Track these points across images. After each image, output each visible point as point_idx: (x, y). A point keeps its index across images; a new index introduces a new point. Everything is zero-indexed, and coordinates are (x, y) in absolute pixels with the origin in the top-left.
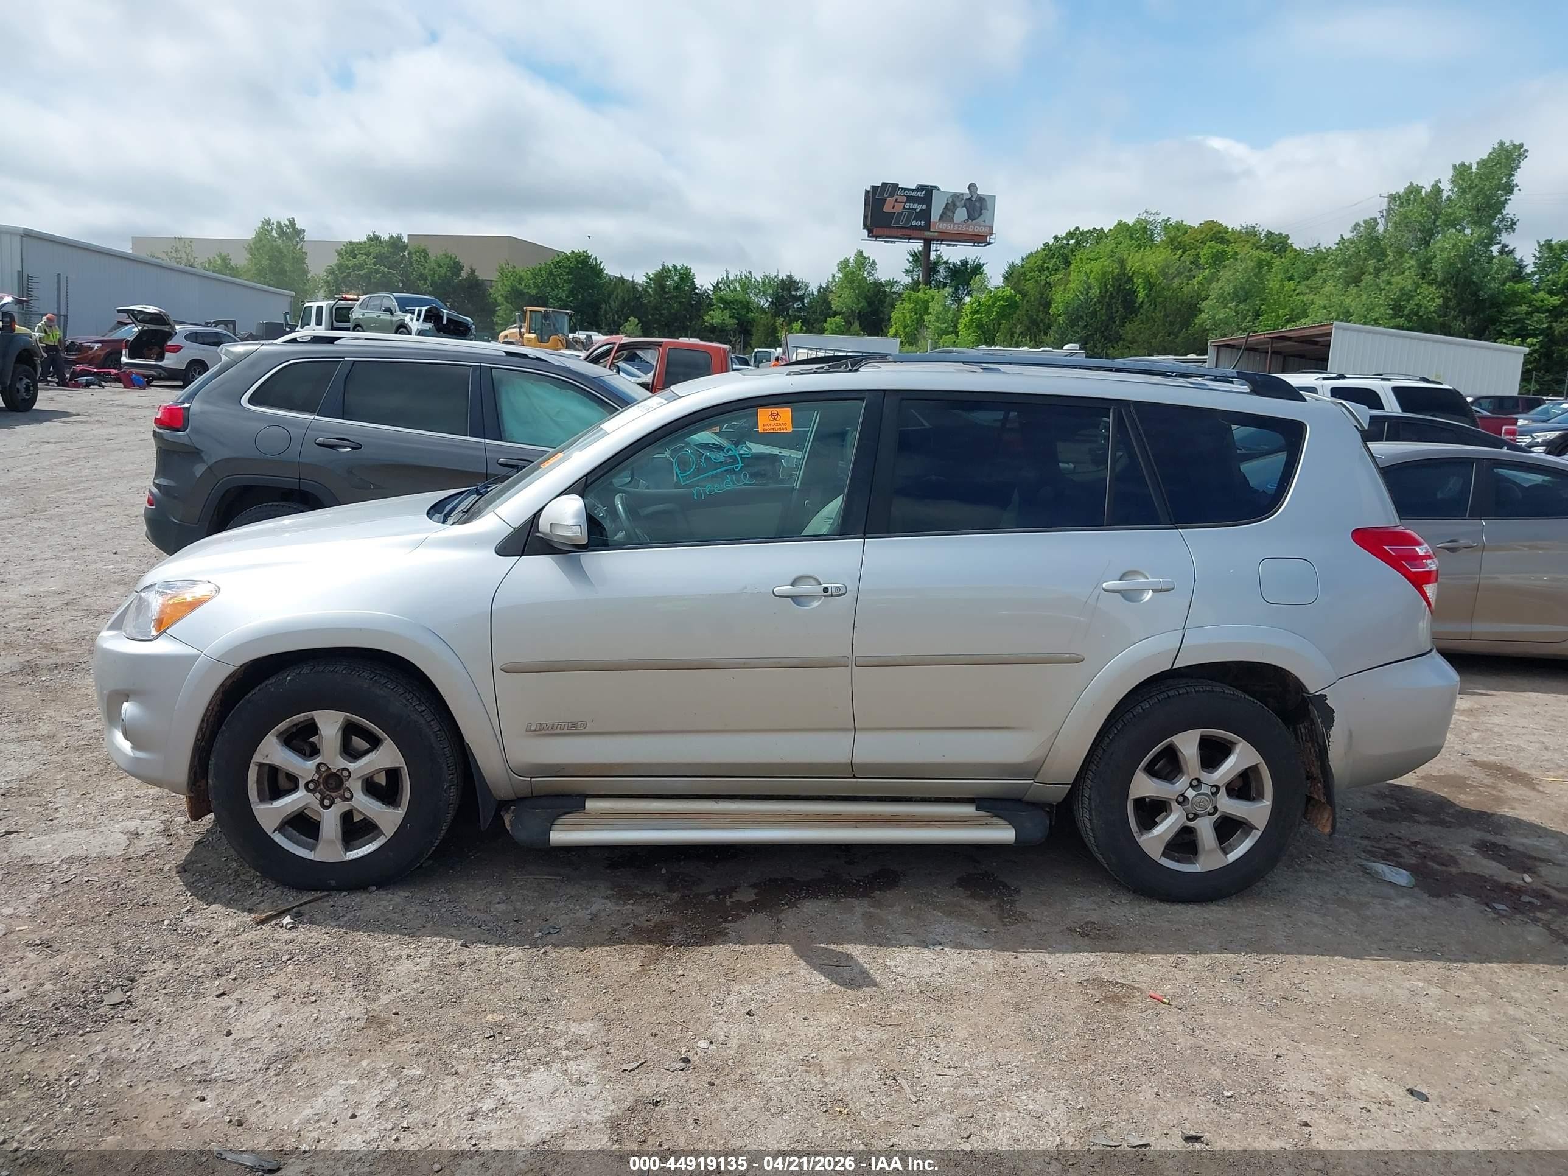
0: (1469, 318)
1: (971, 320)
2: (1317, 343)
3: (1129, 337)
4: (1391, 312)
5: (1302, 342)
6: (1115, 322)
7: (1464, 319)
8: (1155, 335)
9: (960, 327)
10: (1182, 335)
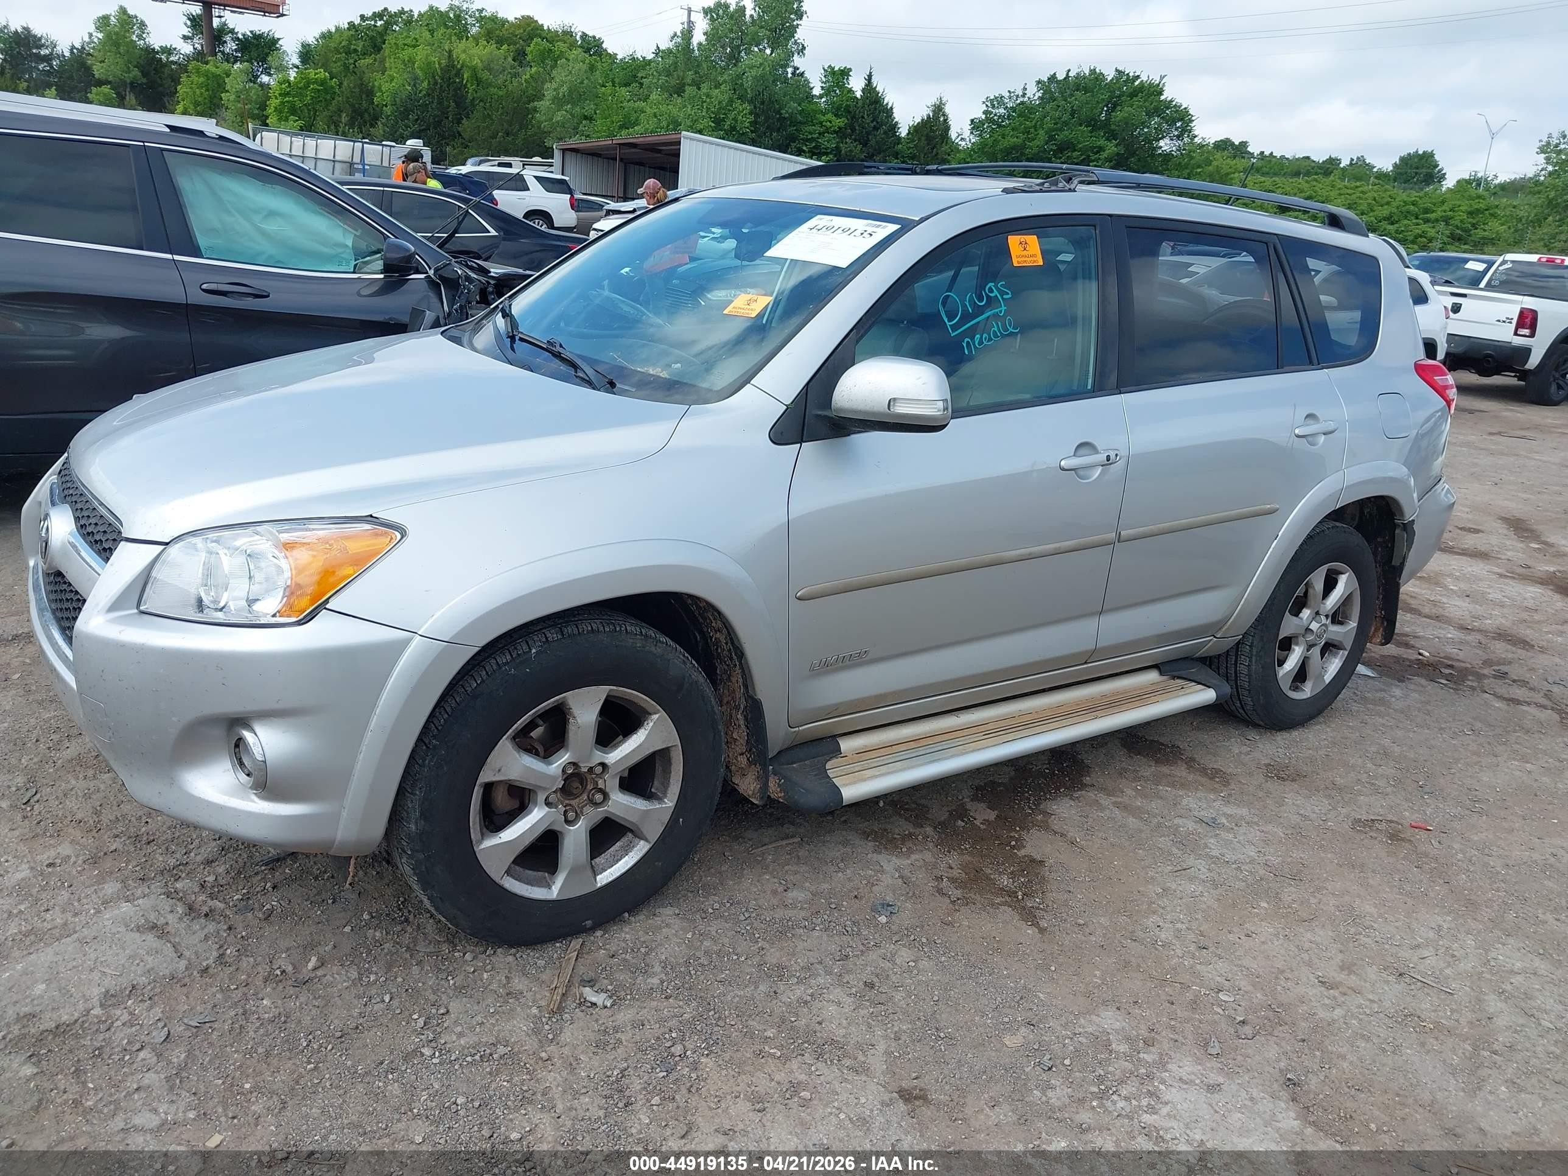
0: (775, 134)
1: (282, 103)
2: (660, 151)
3: (466, 135)
4: (713, 125)
5: (646, 149)
6: (447, 118)
7: (771, 135)
8: (494, 137)
9: (270, 110)
10: (522, 135)
